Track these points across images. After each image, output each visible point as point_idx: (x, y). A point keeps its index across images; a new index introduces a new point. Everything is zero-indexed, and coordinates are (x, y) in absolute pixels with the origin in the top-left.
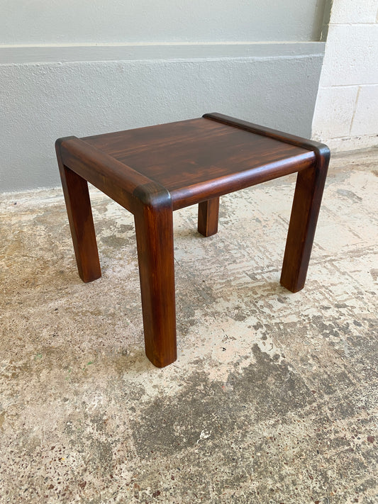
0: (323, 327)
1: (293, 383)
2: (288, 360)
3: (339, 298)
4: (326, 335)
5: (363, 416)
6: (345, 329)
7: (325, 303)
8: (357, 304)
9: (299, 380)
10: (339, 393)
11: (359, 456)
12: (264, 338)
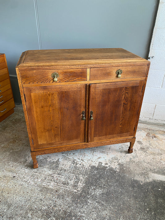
0: (74, 162)
1: (57, 167)
2: (61, 163)
3: (84, 159)
4: (72, 163)
5: (60, 176)
6: (76, 164)
7: (80, 158)
8: (86, 161)
9: (58, 167)
10: (61, 172)
11: (53, 180)
12: (62, 158)
